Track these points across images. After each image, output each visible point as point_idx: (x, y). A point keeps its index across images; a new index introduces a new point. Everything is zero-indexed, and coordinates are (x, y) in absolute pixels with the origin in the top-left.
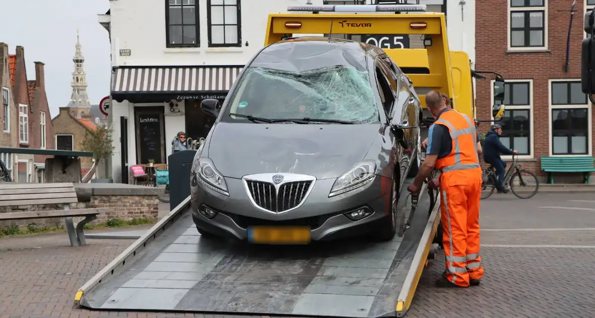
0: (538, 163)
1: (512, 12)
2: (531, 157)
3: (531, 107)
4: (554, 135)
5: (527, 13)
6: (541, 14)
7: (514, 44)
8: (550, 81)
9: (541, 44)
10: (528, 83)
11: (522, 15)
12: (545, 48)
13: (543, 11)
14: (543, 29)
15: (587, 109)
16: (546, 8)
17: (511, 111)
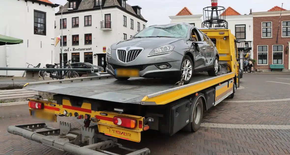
0: (269, 66)
1: (263, 28)
2: (267, 64)
3: (268, 52)
4: (273, 59)
5: (267, 29)
6: (270, 29)
7: (263, 36)
8: (273, 46)
9: (270, 36)
10: (267, 46)
11: (265, 29)
12: (272, 37)
13: (271, 28)
14: (271, 32)
15: (282, 53)
16: (272, 27)
17: (263, 53)
